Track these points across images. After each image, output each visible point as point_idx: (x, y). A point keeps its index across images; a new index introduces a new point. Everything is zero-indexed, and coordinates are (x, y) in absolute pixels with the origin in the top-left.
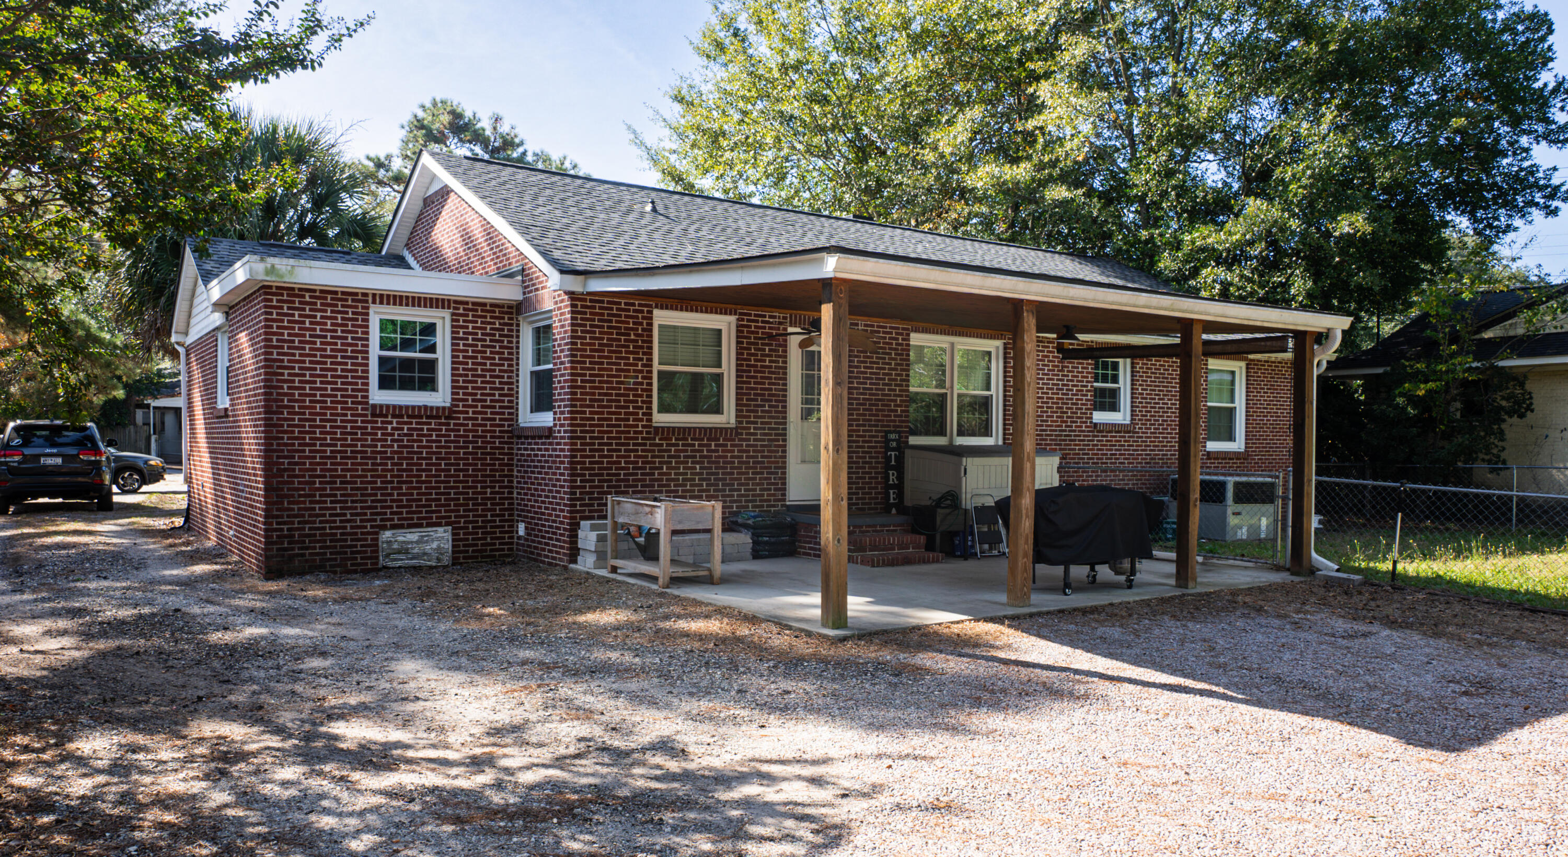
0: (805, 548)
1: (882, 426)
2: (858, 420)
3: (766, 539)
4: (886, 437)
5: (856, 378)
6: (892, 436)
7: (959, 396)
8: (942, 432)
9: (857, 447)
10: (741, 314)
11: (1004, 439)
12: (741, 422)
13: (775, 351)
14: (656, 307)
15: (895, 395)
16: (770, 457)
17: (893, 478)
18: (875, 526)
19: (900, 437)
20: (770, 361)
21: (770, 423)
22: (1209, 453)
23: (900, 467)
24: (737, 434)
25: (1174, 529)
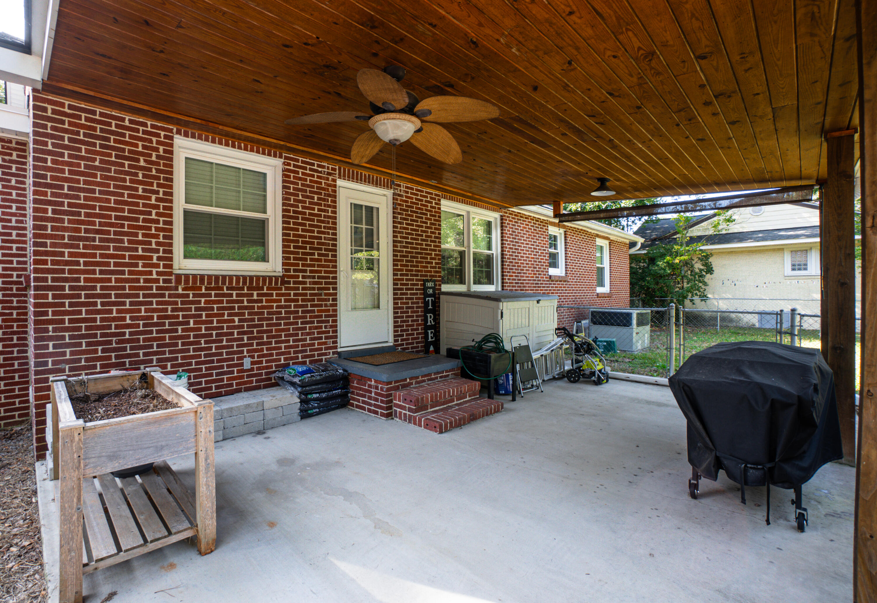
0: (358, 401)
1: (421, 276)
2: (402, 270)
3: (315, 396)
4: (424, 285)
5: (400, 232)
6: (430, 284)
7: (475, 254)
8: (462, 281)
9: (402, 294)
10: (286, 158)
11: (503, 286)
12: (288, 270)
13: (324, 200)
14: (179, 132)
15: (431, 250)
16: (321, 306)
17: (430, 321)
18: (430, 375)
19: (435, 285)
20: (319, 210)
21: (320, 272)
22: (598, 294)
23: (436, 311)
24: (283, 282)
25: (604, 345)
